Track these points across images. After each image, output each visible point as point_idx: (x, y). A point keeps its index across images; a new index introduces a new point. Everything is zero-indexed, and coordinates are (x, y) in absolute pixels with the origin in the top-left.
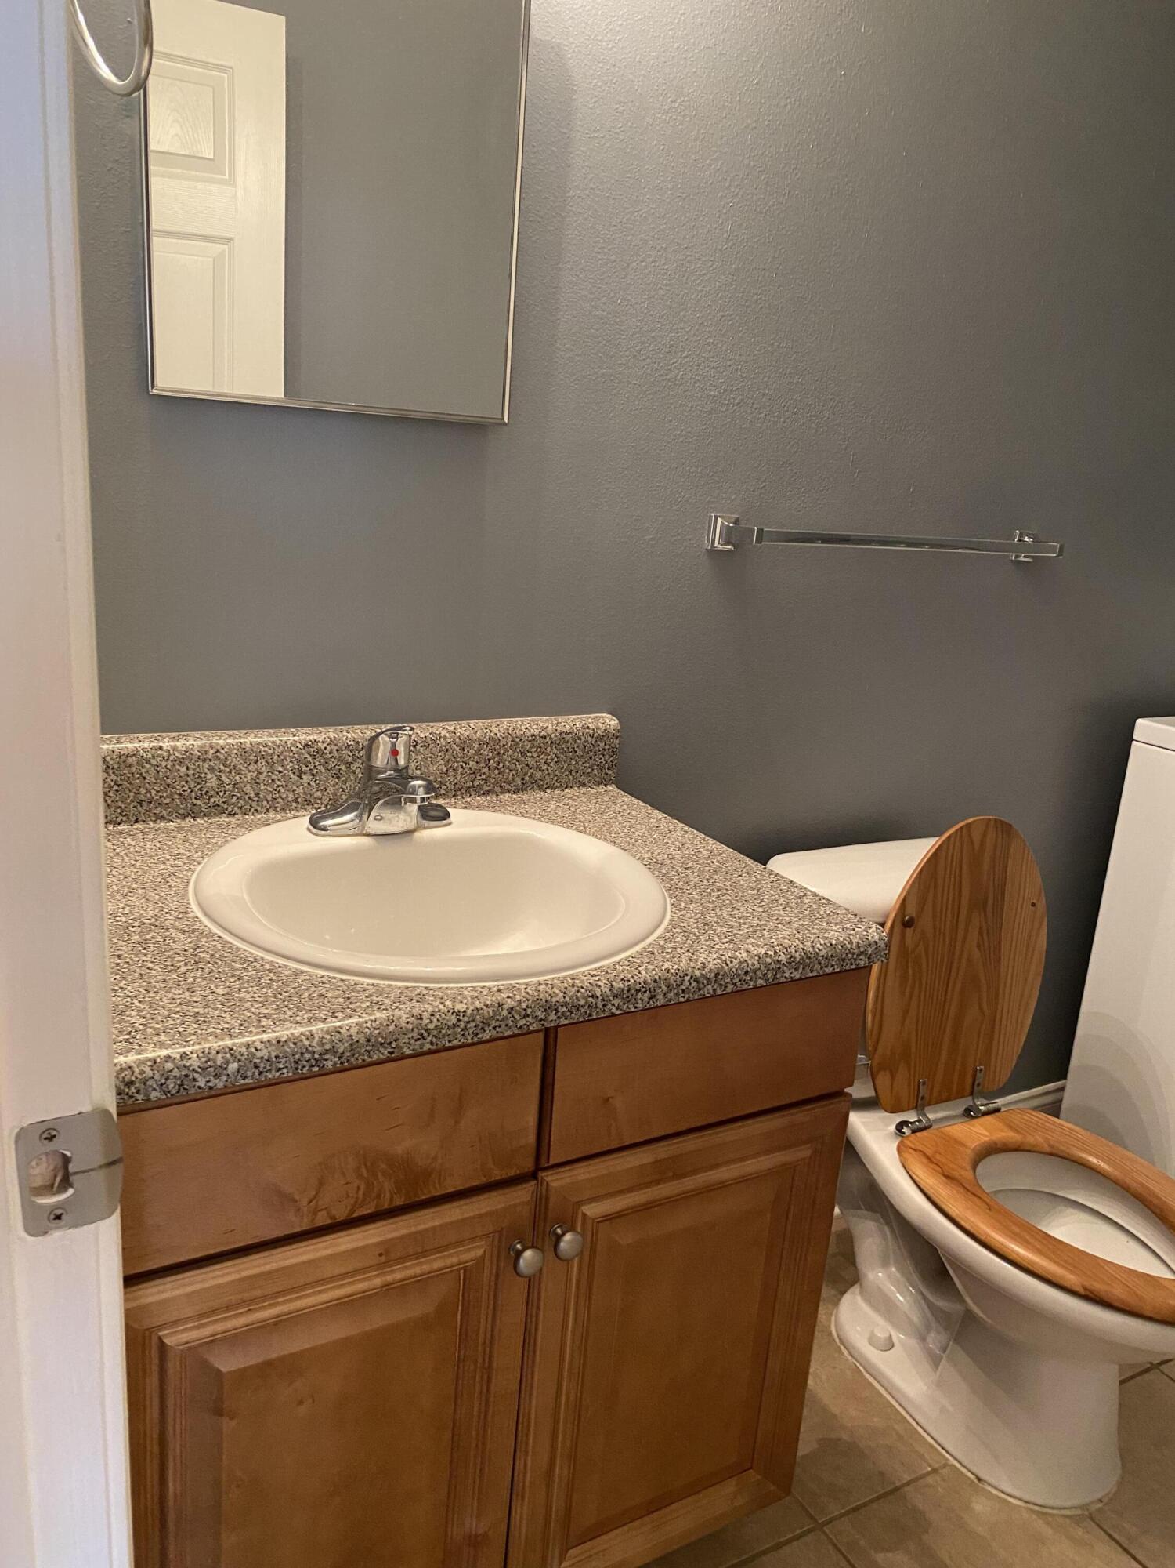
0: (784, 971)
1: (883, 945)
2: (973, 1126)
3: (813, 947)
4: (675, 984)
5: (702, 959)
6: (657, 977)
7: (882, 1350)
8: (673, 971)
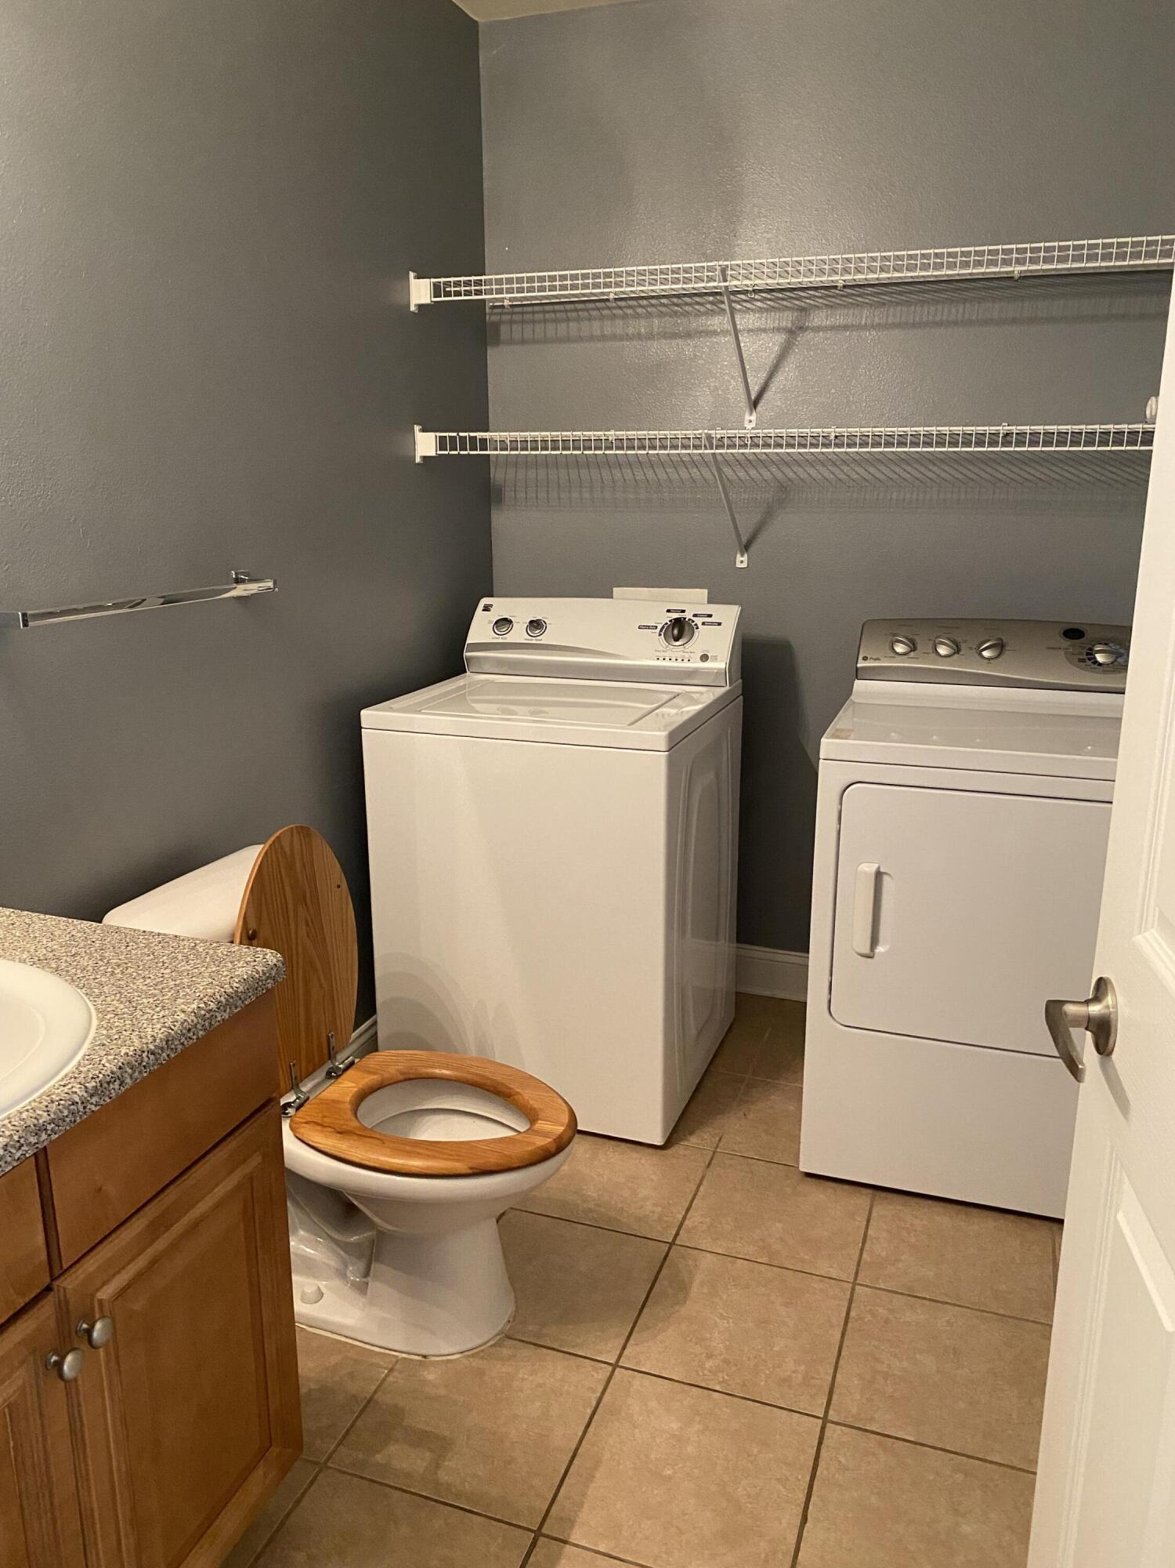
0: (216, 1017)
1: (281, 965)
2: (341, 1083)
3: (232, 987)
4: (137, 1064)
5: (149, 1033)
6: (120, 1064)
7: (315, 1302)
8: (131, 1053)
